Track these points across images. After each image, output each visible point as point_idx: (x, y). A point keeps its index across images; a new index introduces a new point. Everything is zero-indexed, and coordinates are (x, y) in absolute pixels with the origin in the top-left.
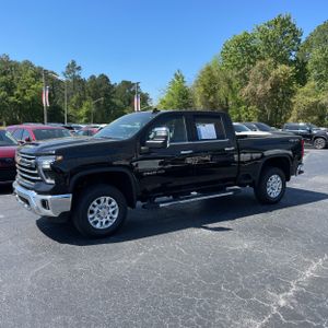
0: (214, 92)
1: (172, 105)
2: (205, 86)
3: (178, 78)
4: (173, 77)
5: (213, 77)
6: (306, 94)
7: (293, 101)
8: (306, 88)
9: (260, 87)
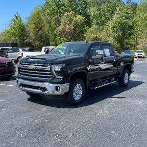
0: (41, 28)
1: (14, 34)
2: (35, 24)
3: (17, 18)
4: (14, 17)
5: (40, 19)
6: (92, 32)
7: (85, 35)
8: (91, 29)
9: (67, 27)
